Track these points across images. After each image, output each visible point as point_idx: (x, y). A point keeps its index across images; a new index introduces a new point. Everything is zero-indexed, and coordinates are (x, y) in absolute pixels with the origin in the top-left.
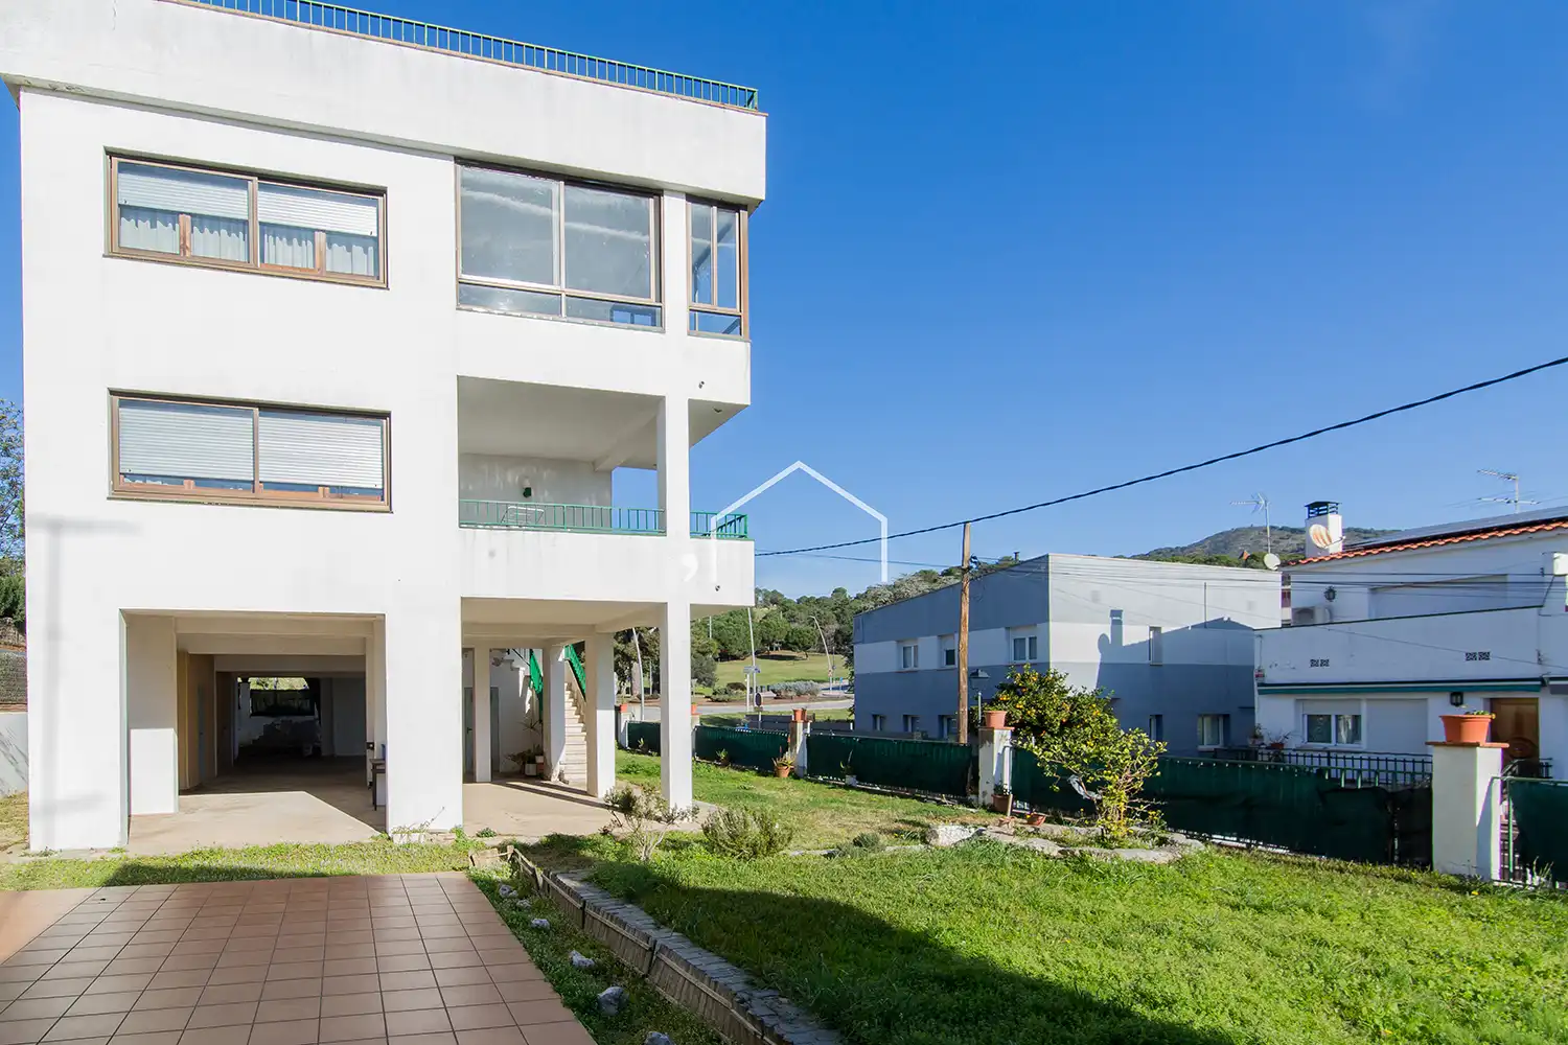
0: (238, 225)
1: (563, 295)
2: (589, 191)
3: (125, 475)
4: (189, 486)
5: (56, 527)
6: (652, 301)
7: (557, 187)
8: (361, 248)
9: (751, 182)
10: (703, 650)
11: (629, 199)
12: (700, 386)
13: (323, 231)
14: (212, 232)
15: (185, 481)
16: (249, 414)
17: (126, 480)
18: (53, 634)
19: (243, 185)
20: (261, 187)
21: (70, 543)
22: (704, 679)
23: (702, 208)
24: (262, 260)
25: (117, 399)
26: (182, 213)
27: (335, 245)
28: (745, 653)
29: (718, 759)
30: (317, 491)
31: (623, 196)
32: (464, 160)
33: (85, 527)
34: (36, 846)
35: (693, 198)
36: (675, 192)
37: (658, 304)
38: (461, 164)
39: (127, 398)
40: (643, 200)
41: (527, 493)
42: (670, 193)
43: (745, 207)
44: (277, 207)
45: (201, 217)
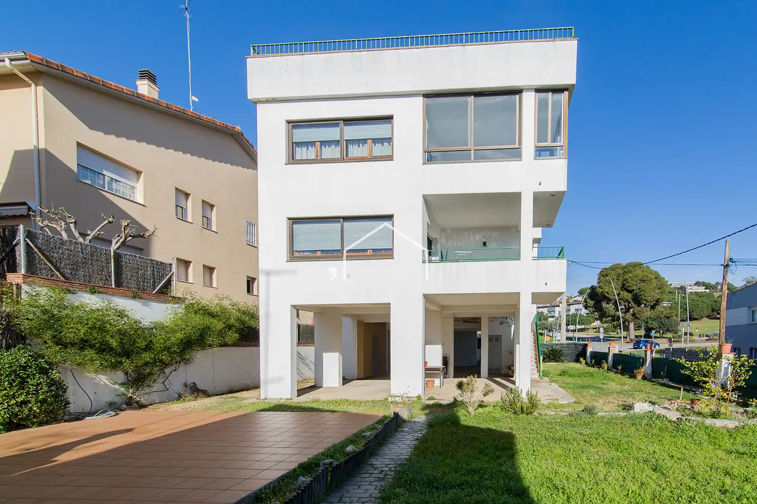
0: (337, 143)
1: (472, 150)
2: (486, 98)
3: (296, 252)
4: (319, 254)
5: (268, 273)
6: (517, 146)
7: (471, 99)
8: (387, 144)
9: (569, 76)
10: (669, 316)
11: (506, 98)
12: (540, 185)
13: (371, 139)
14: (329, 147)
15: (318, 252)
16: (339, 222)
17: (297, 253)
18: (267, 315)
19: (337, 125)
20: (346, 125)
21: (273, 279)
22: (672, 331)
23: (543, 95)
24: (347, 156)
25: (291, 221)
26: (316, 141)
27: (377, 144)
28: (701, 317)
29: (617, 369)
30: (367, 252)
31: (502, 97)
32: (427, 96)
33: (277, 273)
34: (262, 397)
35: (539, 90)
36: (529, 89)
37: (520, 147)
38: (427, 97)
39: (294, 221)
40: (513, 97)
41: (485, 244)
42: (526, 90)
43: (567, 89)
44: (352, 132)
45: (325, 141)
